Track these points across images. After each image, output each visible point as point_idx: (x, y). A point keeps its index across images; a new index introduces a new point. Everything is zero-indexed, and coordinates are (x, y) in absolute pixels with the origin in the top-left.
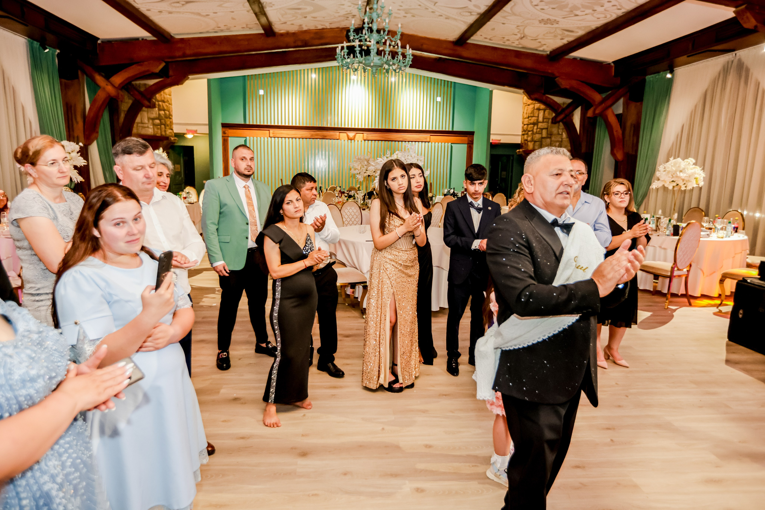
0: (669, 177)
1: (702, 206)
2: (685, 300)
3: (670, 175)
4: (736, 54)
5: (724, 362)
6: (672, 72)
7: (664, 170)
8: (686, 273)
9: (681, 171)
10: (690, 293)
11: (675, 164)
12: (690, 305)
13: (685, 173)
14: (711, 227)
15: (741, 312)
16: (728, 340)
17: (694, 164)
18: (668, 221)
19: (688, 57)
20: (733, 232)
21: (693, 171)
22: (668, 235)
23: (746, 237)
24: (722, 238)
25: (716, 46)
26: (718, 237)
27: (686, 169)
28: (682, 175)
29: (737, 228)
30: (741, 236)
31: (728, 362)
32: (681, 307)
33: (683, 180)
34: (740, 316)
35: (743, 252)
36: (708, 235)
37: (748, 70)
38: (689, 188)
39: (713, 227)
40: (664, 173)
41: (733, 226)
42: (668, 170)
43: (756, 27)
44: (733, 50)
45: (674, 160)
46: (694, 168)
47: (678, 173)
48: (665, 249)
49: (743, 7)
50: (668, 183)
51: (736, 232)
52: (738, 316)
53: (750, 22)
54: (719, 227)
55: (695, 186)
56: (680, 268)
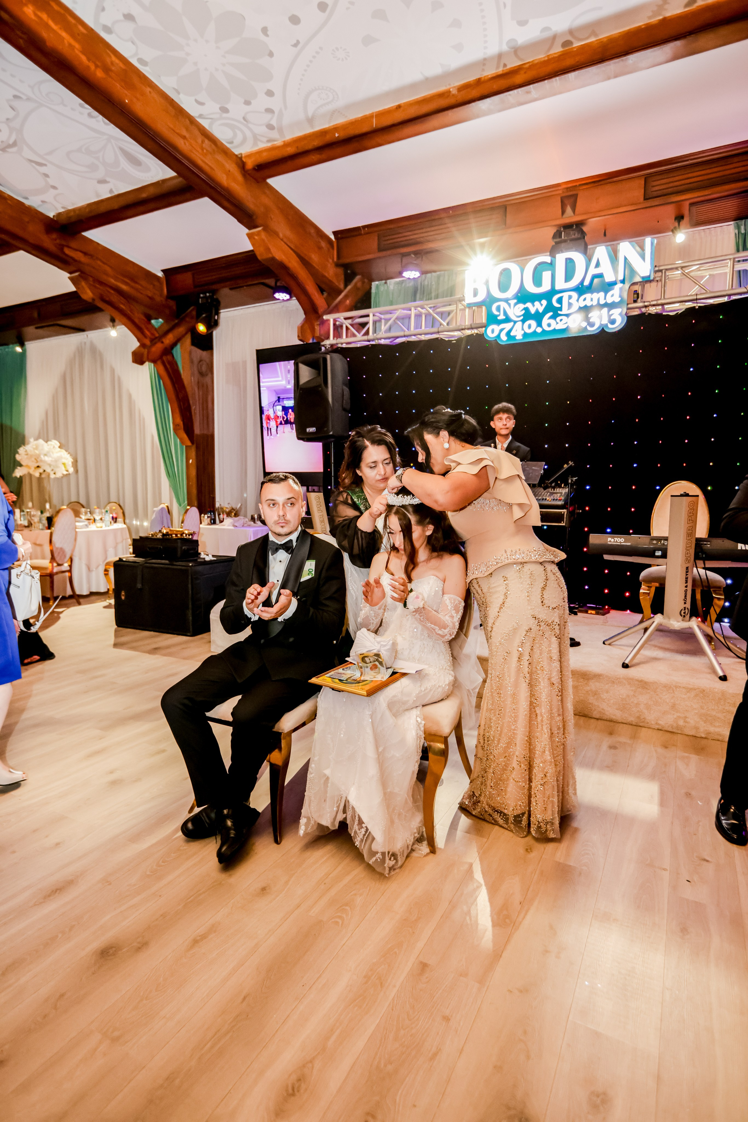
0: (33, 461)
1: (83, 501)
2: (74, 600)
3: (33, 459)
4: (87, 336)
5: (112, 646)
6: (22, 345)
7: (26, 453)
8: (68, 568)
9: (45, 455)
10: (78, 592)
11: (37, 448)
12: (79, 604)
13: (50, 456)
14: (90, 518)
15: (123, 593)
16: (116, 627)
17: (59, 447)
18: (39, 513)
19: (37, 328)
20: (112, 522)
21: (59, 454)
22: (42, 529)
23: (125, 526)
24: (101, 527)
25: (62, 319)
26: (97, 527)
27: (51, 453)
28: (46, 459)
29: (116, 518)
30: (120, 525)
31: (115, 645)
32: (68, 607)
33: (50, 465)
34: (123, 598)
35: (124, 541)
36: (86, 525)
37: (101, 355)
38: (59, 475)
39: (92, 518)
40: (26, 457)
41: (111, 515)
42: (29, 453)
43: (93, 300)
44: (83, 330)
45: (36, 442)
46: (60, 451)
47: (42, 456)
48: (40, 545)
49: (77, 274)
50: (33, 469)
51: (116, 522)
52: (121, 598)
53: (88, 295)
54: (98, 518)
55: (65, 473)
56: (60, 563)
